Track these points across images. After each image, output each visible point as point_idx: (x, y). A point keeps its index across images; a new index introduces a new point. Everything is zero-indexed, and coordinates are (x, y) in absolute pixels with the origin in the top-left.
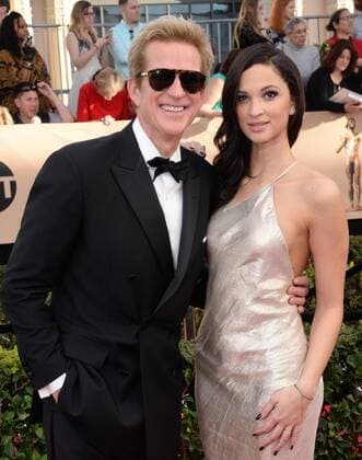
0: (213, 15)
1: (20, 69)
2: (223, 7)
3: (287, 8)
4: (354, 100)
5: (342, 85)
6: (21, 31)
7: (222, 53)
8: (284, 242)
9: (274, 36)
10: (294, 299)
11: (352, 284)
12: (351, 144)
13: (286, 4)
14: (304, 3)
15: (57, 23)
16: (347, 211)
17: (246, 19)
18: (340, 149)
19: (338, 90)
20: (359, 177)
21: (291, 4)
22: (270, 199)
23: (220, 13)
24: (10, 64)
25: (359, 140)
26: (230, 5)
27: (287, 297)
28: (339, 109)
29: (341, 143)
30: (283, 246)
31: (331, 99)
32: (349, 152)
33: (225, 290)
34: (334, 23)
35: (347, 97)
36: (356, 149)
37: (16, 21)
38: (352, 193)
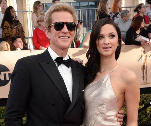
0: (89, 7)
1: (12, 29)
2: (93, 3)
3: (119, 3)
4: (145, 40)
5: (140, 34)
6: (13, 14)
7: (92, 22)
8: (115, 97)
9: (113, 14)
10: (119, 119)
11: (144, 113)
12: (144, 58)
13: (118, 2)
14: (125, 1)
15: (27, 11)
16: (141, 84)
17: (102, 8)
18: (139, 60)
19: (138, 36)
20: (146, 71)
21: (120, 2)
22: (109, 80)
23: (92, 6)
24: (8, 27)
25: (146, 56)
26: (96, 2)
27: (116, 118)
28: (139, 44)
29: (139, 57)
30: (115, 98)
31: (135, 40)
32: (143, 61)
33: (91, 116)
34: (139, 9)
35: (142, 39)
36: (145, 60)
37: (11, 10)
38: (144, 77)
